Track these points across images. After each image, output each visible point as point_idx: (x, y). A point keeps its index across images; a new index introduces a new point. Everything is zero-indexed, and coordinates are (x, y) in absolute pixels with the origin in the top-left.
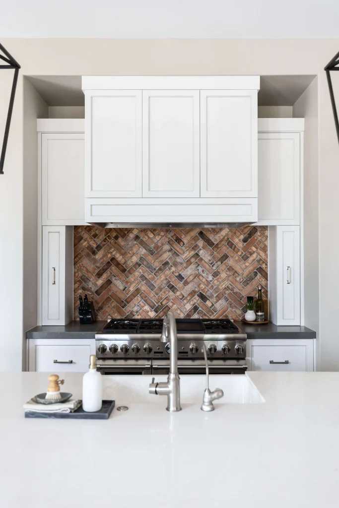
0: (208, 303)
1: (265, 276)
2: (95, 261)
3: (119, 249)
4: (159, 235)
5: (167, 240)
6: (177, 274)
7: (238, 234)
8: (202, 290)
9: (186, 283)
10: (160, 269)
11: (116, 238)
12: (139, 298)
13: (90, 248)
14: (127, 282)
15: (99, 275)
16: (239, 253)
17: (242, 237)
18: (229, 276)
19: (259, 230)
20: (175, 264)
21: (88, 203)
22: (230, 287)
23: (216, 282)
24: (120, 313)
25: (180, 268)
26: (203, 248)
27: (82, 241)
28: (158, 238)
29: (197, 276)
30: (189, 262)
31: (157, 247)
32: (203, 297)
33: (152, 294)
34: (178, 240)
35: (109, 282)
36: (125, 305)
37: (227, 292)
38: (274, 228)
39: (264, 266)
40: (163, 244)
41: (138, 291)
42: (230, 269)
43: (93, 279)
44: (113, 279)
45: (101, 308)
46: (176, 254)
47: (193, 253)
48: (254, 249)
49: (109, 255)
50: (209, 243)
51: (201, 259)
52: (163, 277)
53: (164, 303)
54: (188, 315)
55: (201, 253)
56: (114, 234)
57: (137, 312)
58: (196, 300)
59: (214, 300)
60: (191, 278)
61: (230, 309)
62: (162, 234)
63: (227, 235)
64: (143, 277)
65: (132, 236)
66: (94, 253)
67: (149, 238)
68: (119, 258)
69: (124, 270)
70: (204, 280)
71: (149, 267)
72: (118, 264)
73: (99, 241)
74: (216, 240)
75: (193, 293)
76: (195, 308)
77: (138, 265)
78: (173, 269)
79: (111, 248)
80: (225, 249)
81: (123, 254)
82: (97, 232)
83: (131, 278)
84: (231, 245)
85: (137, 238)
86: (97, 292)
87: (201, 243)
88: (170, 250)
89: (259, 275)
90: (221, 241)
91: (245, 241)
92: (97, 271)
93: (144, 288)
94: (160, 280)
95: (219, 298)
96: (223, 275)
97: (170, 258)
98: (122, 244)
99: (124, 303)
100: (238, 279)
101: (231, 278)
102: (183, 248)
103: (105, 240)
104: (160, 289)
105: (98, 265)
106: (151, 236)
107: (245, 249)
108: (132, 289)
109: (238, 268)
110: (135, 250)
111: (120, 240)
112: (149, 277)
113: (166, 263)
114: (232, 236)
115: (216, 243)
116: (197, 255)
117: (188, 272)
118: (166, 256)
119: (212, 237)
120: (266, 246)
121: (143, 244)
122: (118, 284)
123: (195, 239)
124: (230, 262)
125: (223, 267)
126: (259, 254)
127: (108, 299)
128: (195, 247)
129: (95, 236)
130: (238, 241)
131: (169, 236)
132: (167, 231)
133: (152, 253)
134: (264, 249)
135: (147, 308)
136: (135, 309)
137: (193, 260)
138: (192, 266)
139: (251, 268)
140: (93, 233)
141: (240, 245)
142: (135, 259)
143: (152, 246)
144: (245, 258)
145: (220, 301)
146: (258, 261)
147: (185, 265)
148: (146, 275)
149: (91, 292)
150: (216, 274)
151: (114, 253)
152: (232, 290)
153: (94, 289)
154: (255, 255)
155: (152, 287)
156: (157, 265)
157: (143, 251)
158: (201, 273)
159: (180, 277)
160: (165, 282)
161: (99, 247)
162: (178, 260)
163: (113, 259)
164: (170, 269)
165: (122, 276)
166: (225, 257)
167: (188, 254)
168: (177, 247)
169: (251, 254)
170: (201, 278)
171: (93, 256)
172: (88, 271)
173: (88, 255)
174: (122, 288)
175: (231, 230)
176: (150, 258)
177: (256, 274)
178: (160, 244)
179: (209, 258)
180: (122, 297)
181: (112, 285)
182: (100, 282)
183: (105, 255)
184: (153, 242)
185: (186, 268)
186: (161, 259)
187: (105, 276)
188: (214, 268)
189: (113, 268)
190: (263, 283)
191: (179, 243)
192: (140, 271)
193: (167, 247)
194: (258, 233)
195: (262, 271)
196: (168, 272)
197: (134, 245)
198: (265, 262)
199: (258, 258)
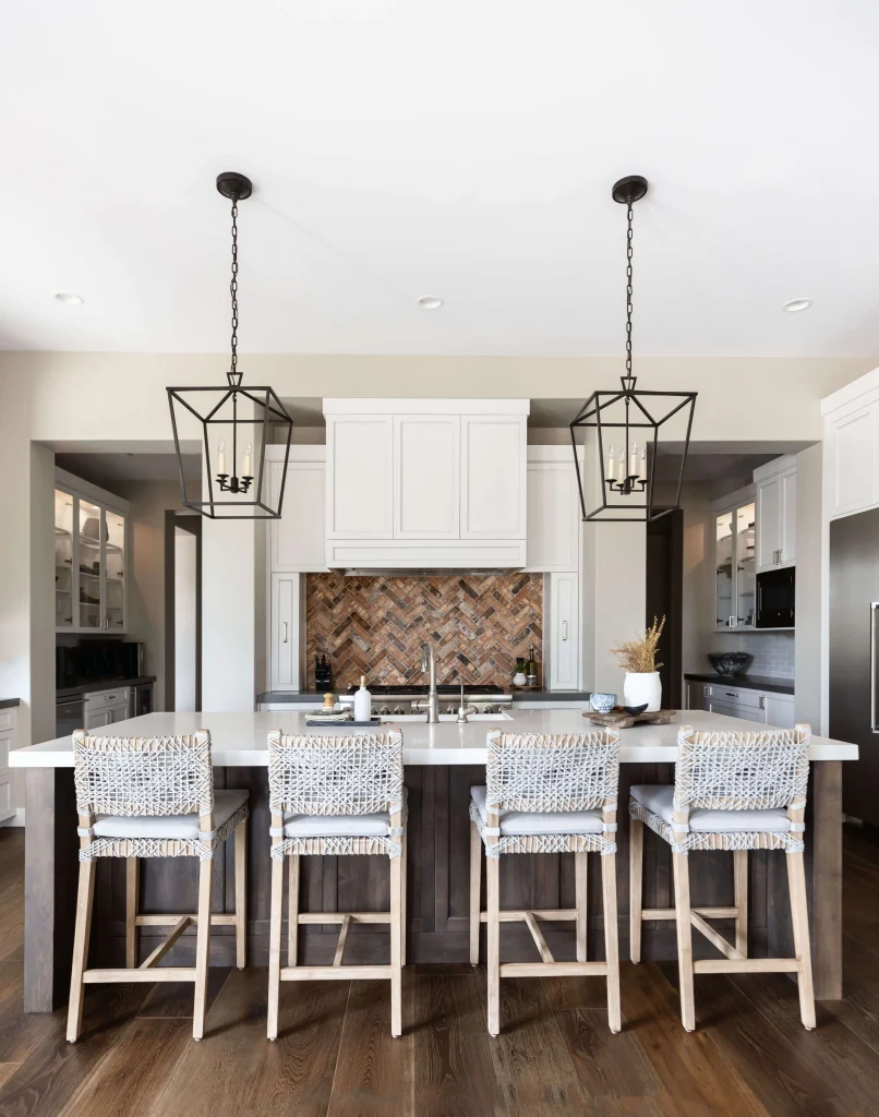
0: (470, 667)
1: (539, 633)
2: (332, 616)
3: (362, 601)
4: (410, 584)
5: (421, 590)
6: (432, 632)
7: (507, 583)
8: (464, 651)
9: (444, 643)
10: (412, 626)
11: (358, 588)
12: (386, 660)
13: (326, 600)
14: (371, 642)
15: (337, 633)
16: (508, 606)
17: (511, 587)
18: (495, 634)
19: (532, 578)
20: (430, 620)
21: (329, 546)
22: (497, 647)
23: (479, 641)
25: (436, 624)
26: (465, 600)
27: (316, 592)
28: (409, 588)
29: (457, 634)
30: (447, 618)
31: (408, 599)
32: (464, 660)
33: (402, 655)
34: (434, 591)
35: (349, 642)
36: (369, 670)
37: (494, 653)
38: (548, 574)
39: (538, 622)
40: (415, 596)
41: (384, 652)
42: (497, 625)
43: (330, 638)
44: (355, 638)
45: (339, 673)
46: (432, 608)
47: (451, 606)
48: (526, 601)
49: (350, 610)
50: (472, 594)
51: (463, 614)
52: (415, 635)
53: (416, 667)
54: (446, 681)
55: (462, 606)
56: (356, 584)
57: (383, 678)
58: (456, 662)
59: (477, 663)
60: (450, 636)
61: (496, 674)
62: (415, 583)
63: (493, 584)
64: (391, 636)
65: (377, 585)
66: (331, 607)
67: (398, 588)
68: (362, 612)
69: (367, 628)
70: (465, 639)
71: (398, 622)
72: (360, 620)
73: (337, 592)
74: (480, 590)
75: (451, 655)
76: (455, 673)
77: (385, 621)
78: (428, 625)
79: (351, 601)
80: (491, 602)
81: (367, 608)
82: (335, 581)
83: (377, 637)
84: (498, 596)
85: (383, 588)
86: (335, 654)
87: (461, 594)
88: (424, 603)
89: (532, 632)
90: (485, 592)
91: (515, 591)
92: (334, 629)
93: (392, 648)
94: (411, 640)
95: (483, 660)
96: (489, 633)
97: (424, 613)
98: (366, 595)
99: (367, 667)
100: (506, 638)
101: (497, 636)
102: (440, 600)
103: (344, 591)
104: (412, 650)
105: (336, 621)
106: (401, 585)
107: (514, 601)
108: (378, 650)
109: (506, 625)
110: (381, 603)
111: (363, 590)
112: (398, 635)
113: (419, 619)
114: (500, 586)
115: (479, 594)
116: (457, 609)
117: (446, 630)
118: (420, 610)
119: (474, 587)
120: (540, 598)
121: (392, 596)
122: (361, 644)
123: (455, 589)
124: (497, 617)
125: (488, 623)
126: (531, 607)
127: (348, 663)
128: (455, 599)
129: (332, 585)
130: (506, 591)
131: (423, 586)
132: (421, 580)
133: (401, 606)
134: (539, 601)
135: (396, 672)
136: (382, 674)
137: (451, 615)
138: (451, 622)
139: (521, 625)
140: (330, 582)
141: (510, 596)
142: (381, 614)
143: (402, 598)
144: (515, 612)
145: (485, 665)
146: (531, 616)
147: (442, 621)
148: (394, 633)
149: (327, 653)
150: (479, 632)
151: (355, 606)
152: (499, 651)
153: (331, 650)
154: (526, 609)
155: (402, 647)
156: (408, 620)
157: (391, 604)
158: (462, 631)
159: (436, 636)
160: (418, 641)
161: (337, 600)
162: (434, 615)
163: (354, 614)
164: (423, 626)
165: (366, 635)
166: (491, 611)
167: (445, 608)
168: (432, 599)
169: (522, 607)
170: (461, 636)
171: (329, 610)
172: (323, 628)
173: (323, 609)
174: (365, 648)
175: (498, 579)
176: (400, 612)
177: (528, 632)
178: (411, 595)
179: (472, 612)
180: (366, 659)
181: (353, 646)
182: (339, 642)
183: (345, 609)
184: (403, 593)
185: (444, 624)
186: (411, 614)
187: (344, 634)
188: (478, 624)
189: (355, 625)
190: (537, 642)
191: (435, 595)
192: (387, 628)
193: (420, 599)
194: (532, 583)
195: (535, 628)
196: (421, 630)
197: (380, 597)
198: (539, 617)
199: (531, 611)
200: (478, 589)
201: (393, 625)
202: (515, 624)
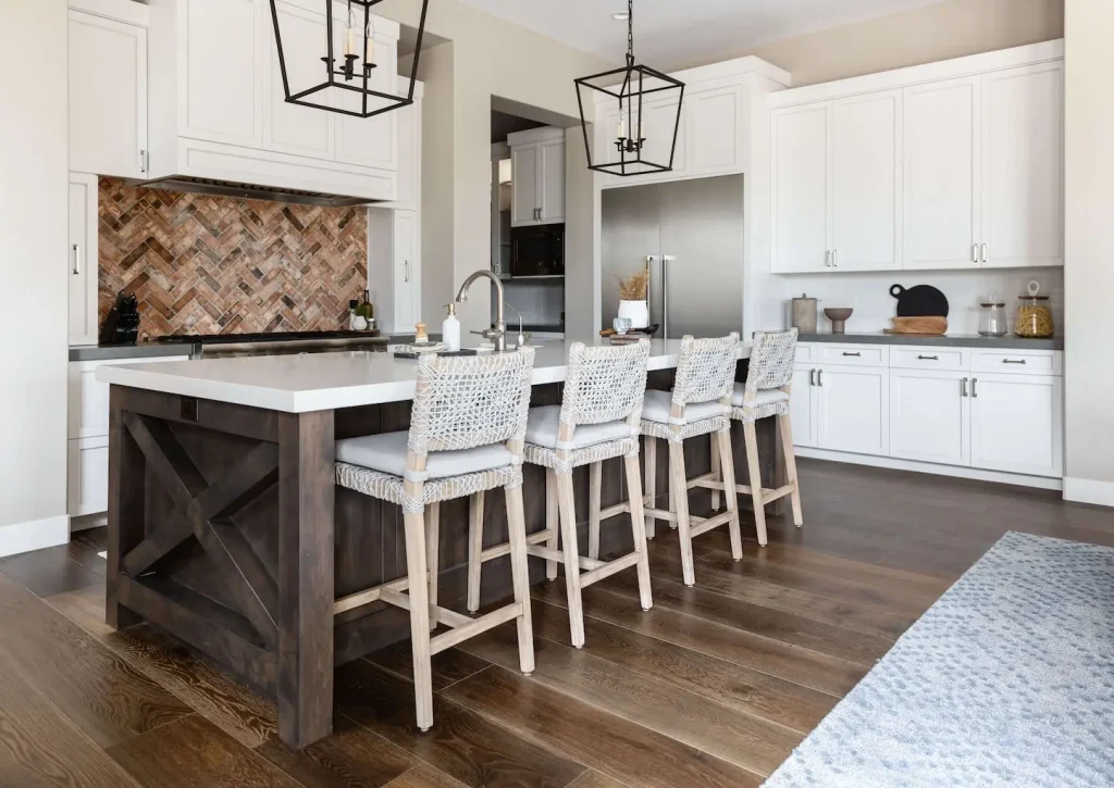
0: (296, 311)
1: (364, 274)
2: (119, 242)
3: (162, 223)
4: (226, 207)
5: (238, 215)
6: (253, 268)
7: (333, 216)
8: (288, 292)
9: (266, 281)
10: (228, 259)
11: (157, 205)
12: (194, 302)
14: (175, 279)
15: (127, 265)
16: (335, 243)
17: (338, 221)
18: (322, 273)
19: (358, 213)
20: (251, 253)
22: (324, 288)
23: (305, 280)
24: (162, 327)
25: (257, 258)
26: (289, 231)
28: (224, 212)
29: (281, 271)
30: (269, 252)
31: (223, 226)
32: (289, 303)
33: (217, 296)
34: (255, 218)
35: (144, 277)
36: (173, 315)
37: (320, 295)
38: (391, 211)
39: (363, 261)
40: (232, 222)
41: (192, 293)
42: (324, 263)
43: (114, 270)
44: (152, 273)
46: (252, 238)
47: (275, 238)
48: (352, 238)
49: (145, 233)
50: (297, 225)
51: (286, 248)
52: (233, 272)
53: (234, 311)
54: (268, 328)
55: (287, 238)
56: (153, 199)
57: (191, 326)
58: (280, 306)
59: (304, 305)
60: (273, 274)
61: (323, 319)
62: (231, 206)
63: (320, 215)
64: (201, 271)
65: (183, 204)
66: (116, 227)
67: (211, 210)
68: (162, 238)
69: (170, 259)
70: (290, 278)
71: (211, 255)
72: (160, 249)
73: (126, 206)
74: (306, 222)
75: (275, 297)
76: (279, 318)
77: (192, 251)
78: (247, 260)
79: (148, 221)
80: (318, 236)
81: (170, 233)
82: (122, 192)
83: (182, 271)
84: (324, 230)
85: (191, 208)
87: (286, 224)
88: (243, 232)
89: (357, 272)
90: (312, 224)
91: (341, 226)
92: (122, 258)
93: (203, 287)
94: (228, 277)
95: (309, 303)
96: (315, 272)
97: (243, 244)
98: (167, 216)
99: (168, 312)
100: (333, 277)
101: (324, 276)
102: (262, 230)
103: (136, 207)
104: (228, 289)
105: (124, 247)
106: (215, 207)
107: (341, 236)
108: (184, 289)
109: (333, 262)
110: (188, 227)
111: (163, 208)
112: (211, 271)
113: (237, 251)
114: (326, 218)
115: (305, 226)
116: (280, 242)
117: (268, 266)
118: (237, 240)
119: (300, 217)
120: (365, 235)
121: (200, 218)
122: (161, 281)
123: (278, 218)
124: (324, 253)
125: (315, 260)
126: (357, 244)
127: (143, 306)
128: (278, 230)
129: (118, 198)
130: (332, 225)
131: (242, 211)
132: (238, 202)
133: (215, 233)
134: (364, 239)
135: (207, 318)
136: (189, 320)
137: (275, 248)
138: (274, 258)
139: (348, 263)
140: (114, 193)
141: (336, 231)
142: (188, 242)
143: (216, 223)
144: (341, 249)
145: (310, 308)
146: (357, 254)
147: (264, 255)
148: (206, 267)
149: (110, 292)
150: (305, 270)
151: (153, 229)
152: (326, 292)
153: (117, 288)
154: (352, 246)
155: (215, 286)
156: (224, 253)
157: (203, 230)
158: (286, 268)
159: (258, 273)
160: (235, 279)
161: (125, 218)
162: (256, 247)
163: (151, 240)
164: (242, 260)
165: (167, 267)
166: (317, 247)
167: (267, 240)
168: (252, 226)
169: (348, 245)
170: (286, 275)
171: (115, 233)
174: (166, 286)
175: (325, 211)
176: (213, 241)
177: (354, 272)
178: (227, 222)
179: (298, 246)
180: (169, 301)
181: (148, 282)
182: (128, 276)
183: (137, 232)
184: (217, 217)
185: (265, 259)
186: (229, 243)
187: (137, 267)
188: (304, 261)
189: (152, 253)
190: (362, 284)
191: (255, 222)
192: (194, 262)
193: (238, 227)
194: (357, 218)
195: (360, 268)
196: (240, 265)
197: (187, 220)
198: (364, 256)
199: (357, 250)
200: (304, 219)
201: (203, 256)
202: (342, 262)
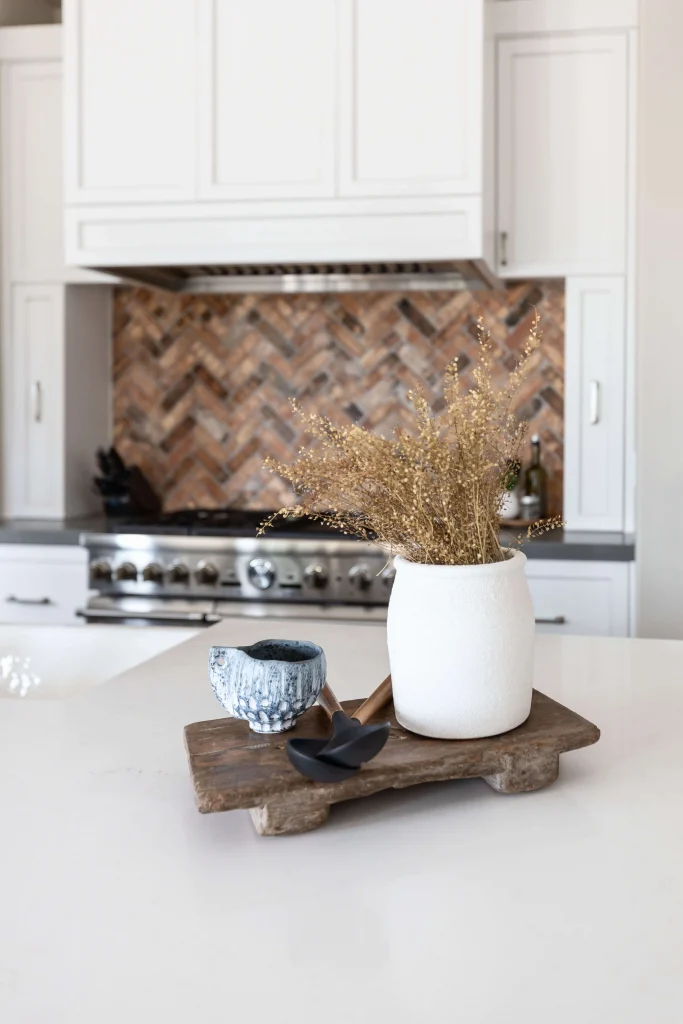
1: (558, 407)
2: (158, 373)
3: (214, 344)
4: (304, 308)
5: (323, 320)
6: (346, 404)
7: (494, 304)
10: (307, 392)
11: (206, 317)
12: (258, 459)
13: (147, 341)
14: (230, 423)
15: (168, 405)
16: (497, 353)
17: (504, 313)
19: (546, 293)
20: (343, 380)
24: (214, 492)
25: (353, 388)
26: (411, 339)
27: (130, 325)
28: (301, 316)
29: (395, 408)
30: (374, 376)
31: (300, 339)
34: (350, 322)
35: (189, 423)
36: (227, 476)
39: (557, 385)
40: (314, 332)
41: (255, 445)
43: (154, 413)
44: (200, 414)
45: (171, 484)
46: (345, 356)
47: (384, 352)
48: (533, 342)
49: (191, 359)
50: (423, 327)
51: (404, 369)
55: (405, 352)
56: (201, 308)
57: (254, 493)
60: (380, 413)
62: (312, 306)
63: (467, 307)
64: (267, 412)
65: (241, 312)
66: (156, 352)
67: (282, 317)
68: (213, 364)
69: (223, 394)
71: (282, 386)
72: (210, 380)
73: (167, 323)
74: (439, 320)
77: (255, 381)
78: (338, 391)
79: (192, 342)
80: (460, 343)
81: (223, 356)
82: (164, 304)
83: (240, 413)
84: (474, 331)
85: (253, 316)
86: (165, 446)
87: (403, 328)
88: (331, 346)
89: (546, 408)
90: (452, 323)
91: (511, 321)
92: (162, 396)
93: (269, 436)
97: (331, 366)
98: (220, 330)
99: (222, 473)
102: (363, 341)
103: (180, 323)
105: (166, 381)
106: (287, 311)
107: (511, 342)
108: (242, 438)
110: (248, 345)
111: (215, 322)
112: (281, 410)
113: (321, 379)
114: (480, 310)
115: (439, 327)
116: (394, 358)
117: (373, 400)
118: (322, 361)
119: (429, 314)
121: (268, 331)
122: (211, 427)
123: (390, 318)
126: (545, 355)
127: (188, 463)
128: (390, 339)
129: (159, 312)
130: (492, 322)
131: (329, 312)
133: (287, 351)
134: (559, 343)
135: (276, 484)
136: (250, 486)
137: (384, 370)
138: (383, 385)
139: (525, 390)
140: (153, 306)
141: (501, 333)
142: (248, 368)
143: (288, 336)
144: (511, 365)
146: (545, 373)
147: (364, 382)
148: (274, 405)
149: (151, 444)
150: (440, 405)
151: (201, 353)
153: (157, 437)
154: (534, 358)
155: (286, 433)
156: (299, 381)
157: (267, 349)
158: (405, 402)
159: (354, 412)
161: (167, 340)
162: (351, 369)
163: (199, 368)
164: (330, 391)
165: (220, 407)
166: (462, 362)
167: (372, 356)
168: (347, 338)
169: (526, 354)
171: (154, 361)
172: (143, 396)
173: (143, 359)
174: (218, 435)
176: (284, 366)
177: (537, 405)
178: (306, 331)
179: (424, 364)
180: (220, 456)
181: (196, 431)
182: (170, 421)
183: (181, 358)
184: (291, 326)
185: (368, 388)
187: (180, 408)
188: (436, 389)
189: (200, 388)
190: (555, 429)
191: (351, 328)
192: (259, 397)
193: (322, 339)
194: (545, 303)
195: (552, 399)
196: (324, 399)
197: (244, 335)
198: (558, 373)
199: (545, 365)
200: (435, 317)
201: (275, 391)
202: (519, 384)
